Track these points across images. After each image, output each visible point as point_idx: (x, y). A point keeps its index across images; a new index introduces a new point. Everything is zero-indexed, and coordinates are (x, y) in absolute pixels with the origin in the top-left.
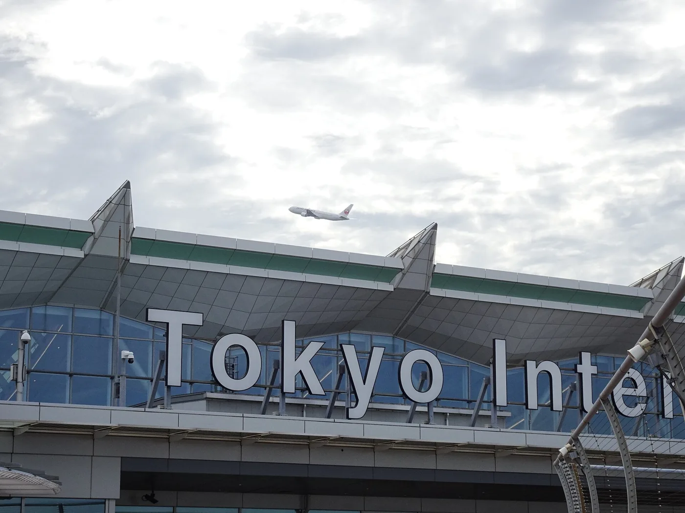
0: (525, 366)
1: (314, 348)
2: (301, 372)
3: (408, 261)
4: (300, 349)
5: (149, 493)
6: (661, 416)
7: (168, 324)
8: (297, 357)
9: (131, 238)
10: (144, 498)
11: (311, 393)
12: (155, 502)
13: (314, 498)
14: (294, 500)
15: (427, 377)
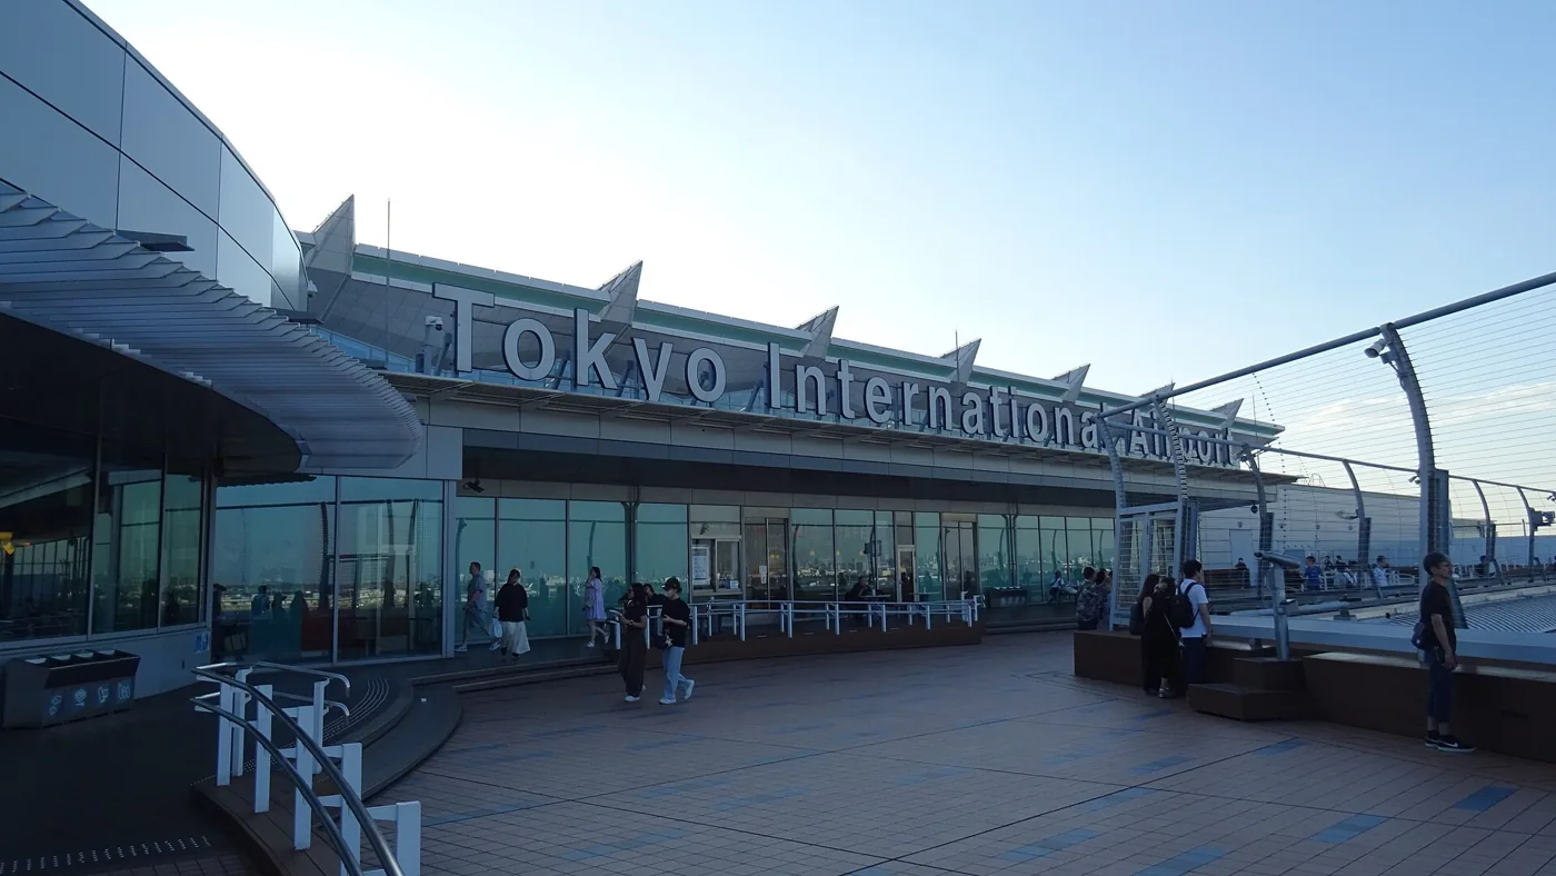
0: (795, 371)
1: (606, 339)
2: (594, 364)
3: (615, 295)
4: (593, 340)
5: (473, 481)
6: (901, 423)
7: (456, 302)
8: (591, 346)
9: (354, 253)
10: (467, 486)
11: (603, 387)
12: (480, 490)
13: (645, 490)
14: (623, 491)
15: (708, 377)
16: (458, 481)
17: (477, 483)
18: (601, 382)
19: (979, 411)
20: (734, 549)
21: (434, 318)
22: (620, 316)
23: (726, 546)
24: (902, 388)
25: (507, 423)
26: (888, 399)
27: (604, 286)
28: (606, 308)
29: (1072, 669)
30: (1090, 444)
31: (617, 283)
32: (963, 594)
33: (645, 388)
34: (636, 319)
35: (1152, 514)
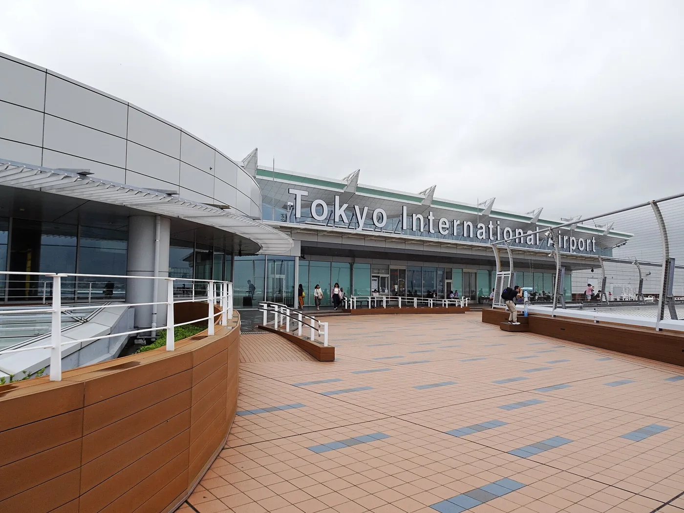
0: (412, 216)
1: (345, 206)
2: (341, 214)
3: (349, 182)
4: (341, 206)
6: (452, 235)
7: (296, 194)
8: (340, 209)
9: (257, 169)
10: (301, 257)
11: (344, 222)
12: (305, 258)
13: (357, 259)
14: (349, 259)
15: (380, 218)
16: (299, 257)
17: (304, 256)
18: (343, 221)
19: (484, 230)
20: (386, 279)
21: (290, 203)
22: (351, 190)
23: (383, 278)
24: (453, 222)
25: (314, 239)
26: (447, 226)
27: (345, 178)
28: (346, 187)
29: (481, 319)
30: (530, 243)
31: (351, 177)
32: (463, 297)
33: (358, 222)
34: (357, 191)
35: (505, 274)
